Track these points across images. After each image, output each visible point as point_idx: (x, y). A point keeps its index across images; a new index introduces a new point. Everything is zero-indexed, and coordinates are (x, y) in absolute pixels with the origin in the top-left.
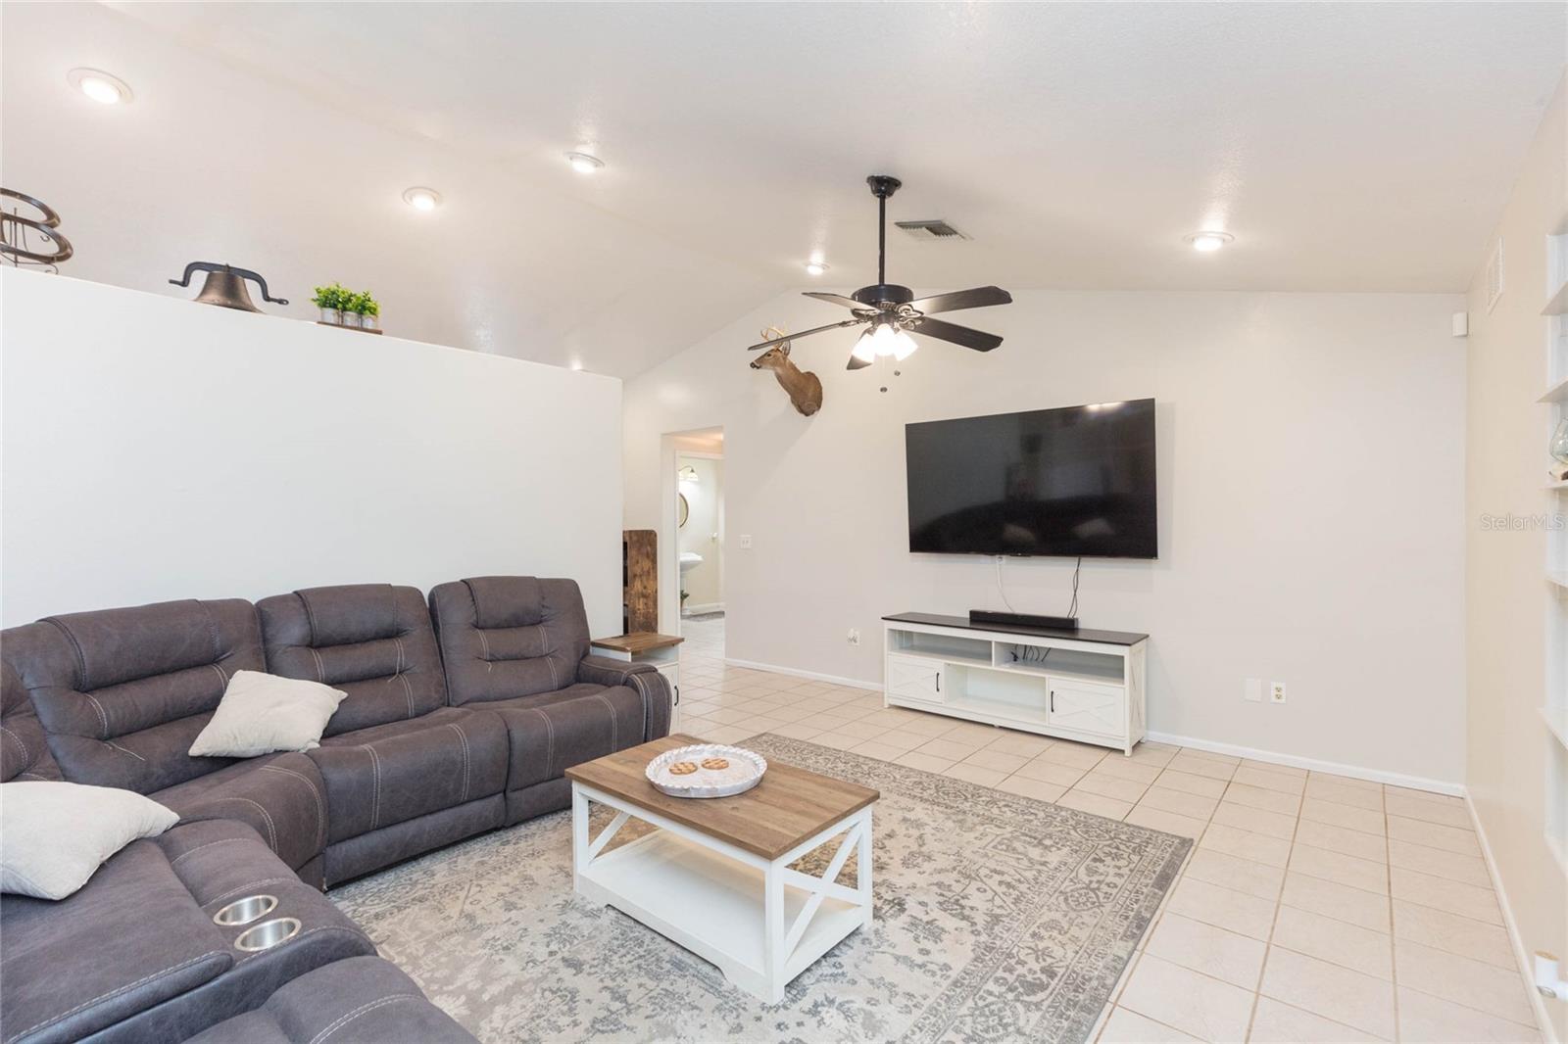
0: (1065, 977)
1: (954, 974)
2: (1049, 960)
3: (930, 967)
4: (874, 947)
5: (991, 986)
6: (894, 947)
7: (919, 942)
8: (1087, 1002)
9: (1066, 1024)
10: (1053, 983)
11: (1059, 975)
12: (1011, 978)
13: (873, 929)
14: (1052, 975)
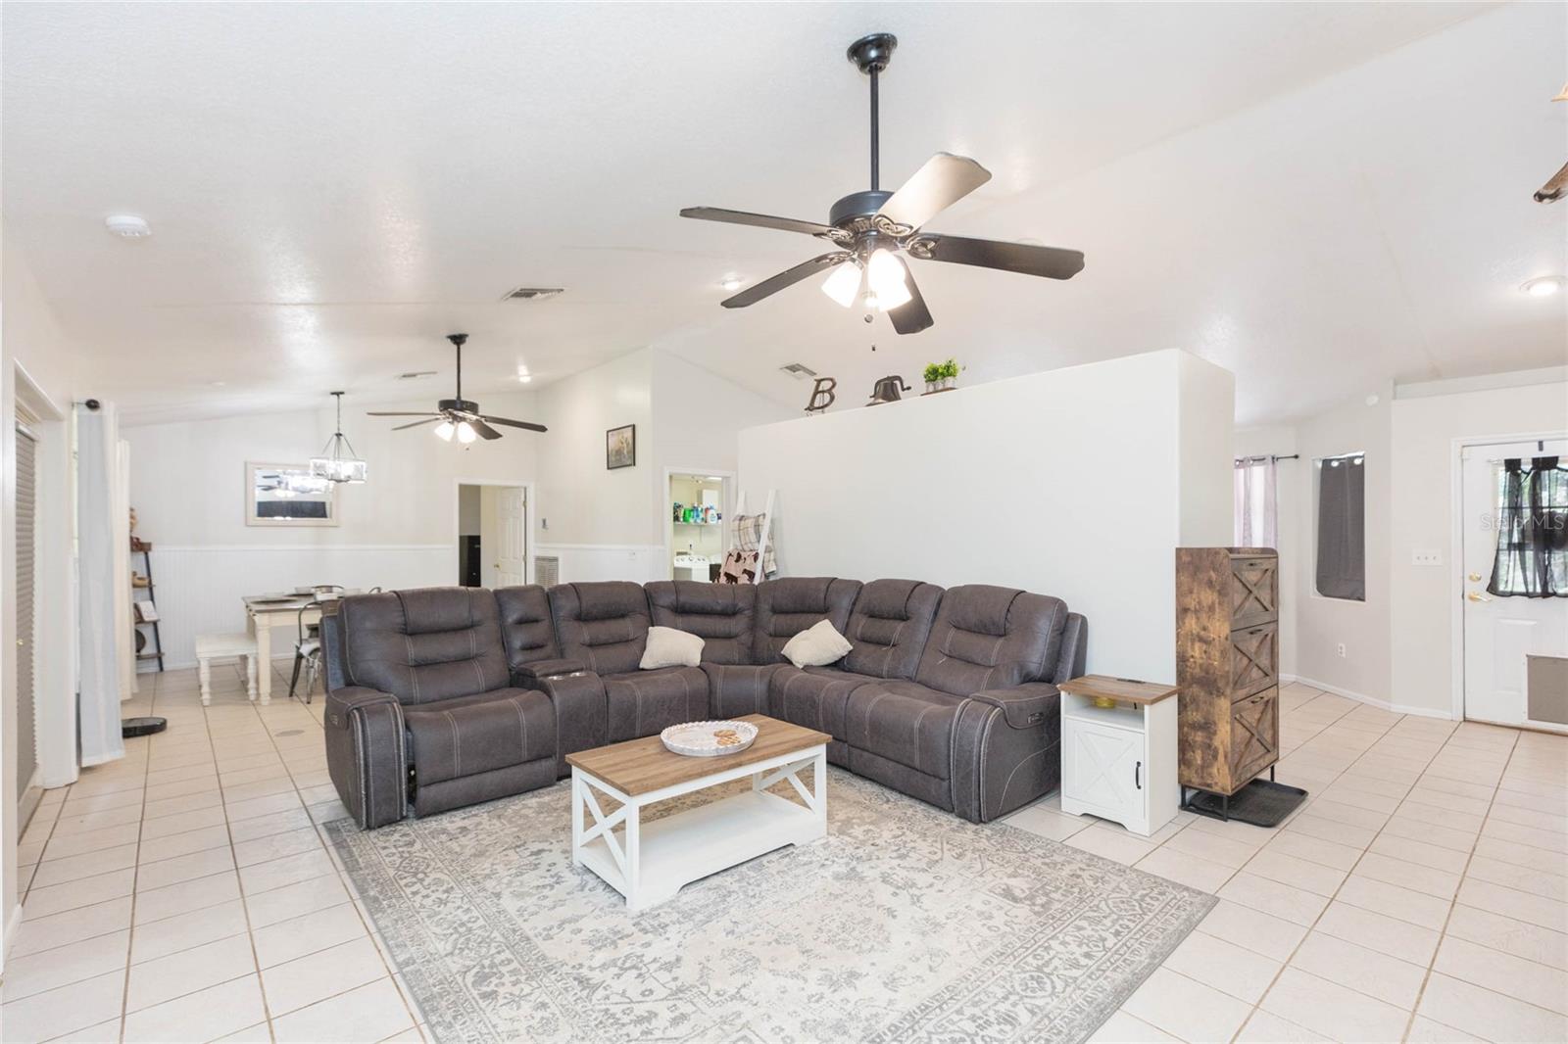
0: (473, 1003)
2: (501, 1001)
8: (435, 1004)
9: (431, 981)
10: (475, 993)
11: (480, 1001)
12: (504, 969)
14: (485, 996)
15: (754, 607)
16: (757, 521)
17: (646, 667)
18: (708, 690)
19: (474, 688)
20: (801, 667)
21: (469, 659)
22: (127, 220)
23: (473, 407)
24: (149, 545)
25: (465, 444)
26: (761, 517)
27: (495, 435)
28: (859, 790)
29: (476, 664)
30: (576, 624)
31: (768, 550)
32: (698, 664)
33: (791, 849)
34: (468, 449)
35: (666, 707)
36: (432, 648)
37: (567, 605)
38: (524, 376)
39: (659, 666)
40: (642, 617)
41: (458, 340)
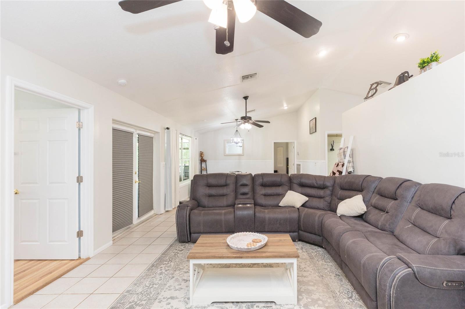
1: (157, 300)
3: (165, 300)
4: (186, 298)
5: (144, 302)
6: (179, 301)
7: (171, 306)
13: (189, 304)
15: (333, 186)
16: (344, 150)
17: (281, 206)
18: (298, 218)
19: (222, 205)
20: (339, 215)
21: (224, 196)
22: (122, 81)
23: (250, 118)
24: (206, 160)
25: (247, 129)
26: (346, 148)
27: (262, 126)
28: (342, 285)
29: (225, 197)
30: (260, 187)
31: (349, 162)
32: (298, 207)
33: (273, 305)
34: (249, 131)
35: (278, 222)
36: (213, 191)
37: (259, 181)
38: (285, 107)
39: (285, 206)
40: (286, 187)
41: (246, 98)
